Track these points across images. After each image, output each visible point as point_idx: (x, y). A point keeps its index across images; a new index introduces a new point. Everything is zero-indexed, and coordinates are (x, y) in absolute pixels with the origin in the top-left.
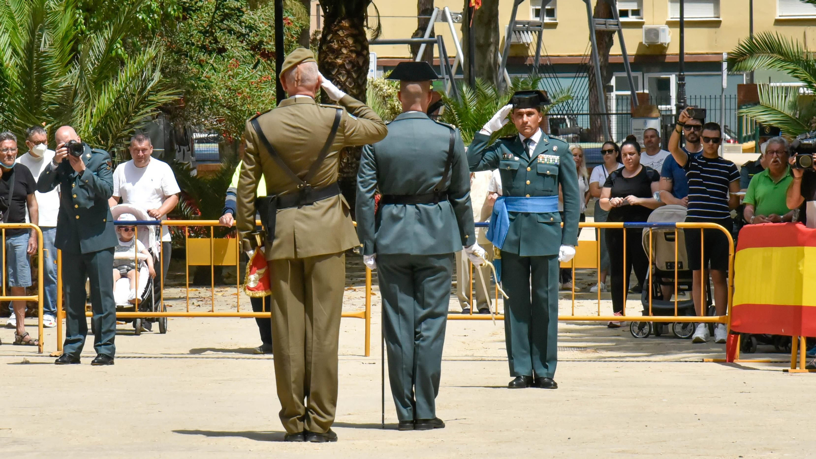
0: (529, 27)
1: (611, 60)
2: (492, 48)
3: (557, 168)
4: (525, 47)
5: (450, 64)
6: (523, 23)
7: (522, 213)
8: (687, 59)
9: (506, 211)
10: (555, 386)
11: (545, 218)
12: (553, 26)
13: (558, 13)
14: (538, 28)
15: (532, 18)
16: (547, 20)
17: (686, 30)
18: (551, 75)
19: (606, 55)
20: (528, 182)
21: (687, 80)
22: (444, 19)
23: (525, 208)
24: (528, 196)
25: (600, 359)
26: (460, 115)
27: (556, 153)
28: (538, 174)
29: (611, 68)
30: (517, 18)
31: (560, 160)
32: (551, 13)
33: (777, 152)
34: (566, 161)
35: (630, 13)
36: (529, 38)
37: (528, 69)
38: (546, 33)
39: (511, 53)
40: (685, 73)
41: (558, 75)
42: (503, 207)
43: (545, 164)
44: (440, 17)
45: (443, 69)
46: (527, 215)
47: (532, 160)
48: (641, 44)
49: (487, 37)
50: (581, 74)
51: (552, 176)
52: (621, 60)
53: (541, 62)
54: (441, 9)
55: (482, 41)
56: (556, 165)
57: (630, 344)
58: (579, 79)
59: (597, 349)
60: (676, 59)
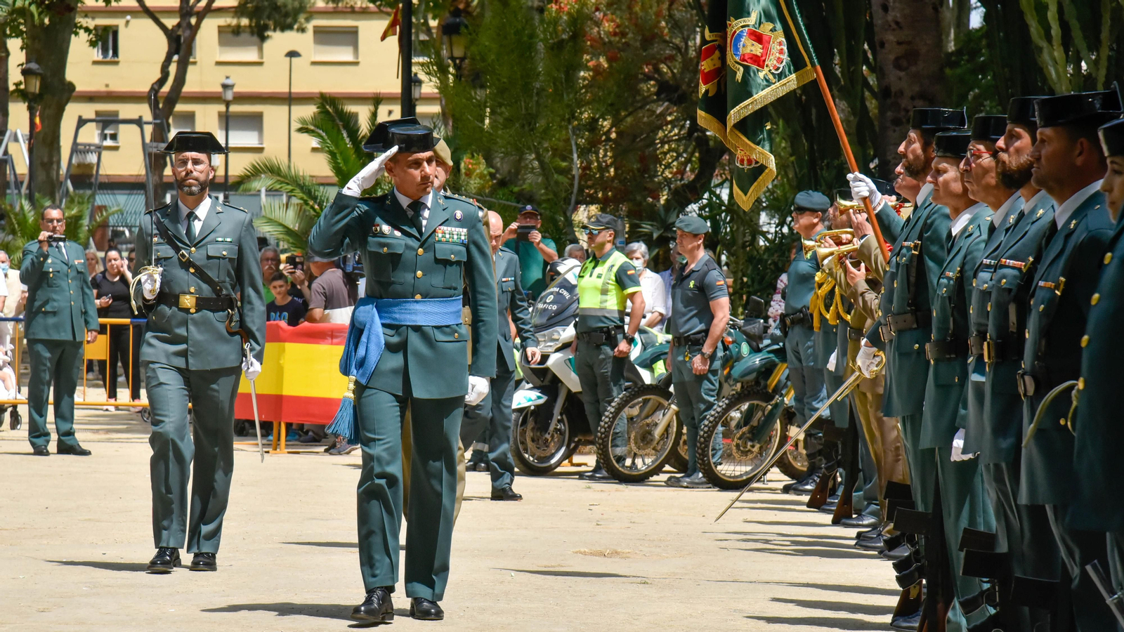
0: (87, 149)
1: (165, 180)
2: (55, 166)
3: (464, 250)
4: (90, 166)
5: (19, 180)
6: (85, 145)
7: (408, 326)
8: (229, 180)
11: (445, 334)
12: (116, 148)
13: (120, 137)
14: (99, 149)
15: (96, 140)
16: (108, 143)
17: (231, 155)
18: (109, 192)
19: (161, 176)
20: (420, 274)
21: (231, 198)
22: (16, 140)
23: (413, 317)
24: (418, 297)
25: (110, 441)
26: (19, 224)
27: (461, 223)
28: (437, 260)
29: (164, 187)
30: (79, 140)
31: (469, 235)
32: (114, 137)
36: (92, 158)
37: (90, 186)
38: (105, 154)
39: (73, 171)
40: (231, 193)
41: (116, 192)
43: (447, 242)
44: (12, 138)
45: (12, 185)
46: (417, 329)
47: (425, 236)
49: (51, 156)
50: (135, 192)
51: (458, 263)
53: (101, 180)
54: (14, 131)
55: (46, 160)
56: (463, 244)
57: (139, 427)
58: (133, 196)
59: (108, 431)
60: (222, 180)
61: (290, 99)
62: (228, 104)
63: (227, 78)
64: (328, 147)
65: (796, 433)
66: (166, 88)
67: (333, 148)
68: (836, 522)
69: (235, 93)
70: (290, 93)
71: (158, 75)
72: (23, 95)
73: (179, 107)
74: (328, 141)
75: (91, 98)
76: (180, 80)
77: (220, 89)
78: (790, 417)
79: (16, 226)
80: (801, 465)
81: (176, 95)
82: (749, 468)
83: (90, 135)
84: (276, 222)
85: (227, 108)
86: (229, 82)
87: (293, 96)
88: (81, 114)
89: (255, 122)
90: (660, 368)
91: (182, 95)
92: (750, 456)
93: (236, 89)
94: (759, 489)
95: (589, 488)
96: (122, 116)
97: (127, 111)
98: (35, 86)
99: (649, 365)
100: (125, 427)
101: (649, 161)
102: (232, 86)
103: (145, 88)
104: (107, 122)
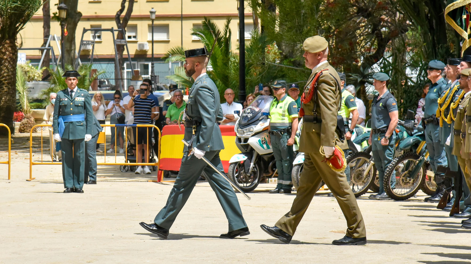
0: (88, 43)
1: (124, 57)
2: (73, 52)
3: (83, 103)
4: (88, 51)
5: (56, 58)
6: (87, 41)
7: (70, 122)
8: (155, 56)
9: (63, 122)
10: (83, 192)
11: (78, 123)
12: (100, 42)
13: (102, 37)
14: (93, 43)
15: (91, 39)
16: (97, 40)
17: (154, 44)
18: (98, 62)
19: (121, 55)
20: (71, 109)
21: (155, 65)
22: (54, 39)
23: (71, 120)
24: (72, 115)
25: (107, 181)
26: (57, 79)
27: (83, 97)
28: (76, 106)
29: (123, 60)
30: (84, 39)
31: (85, 99)
32: (99, 37)
33: (178, 96)
34: (87, 100)
35: (132, 37)
36: (90, 47)
37: (89, 60)
38: (96, 45)
39: (81, 53)
40: (154, 62)
41: (101, 63)
42: (61, 120)
43: (79, 101)
44: (52, 38)
45: (53, 60)
46: (72, 123)
47: (73, 100)
48: (137, 50)
49: (71, 47)
50: (110, 62)
51: (81, 106)
52: (127, 57)
53: (94, 57)
54: (53, 35)
55: (68, 49)
56: (83, 102)
57: (119, 174)
58: (110, 64)
59: (105, 176)
60: (151, 56)
61: (182, 18)
62: (153, 20)
63: (153, 8)
64: (205, 42)
65: (431, 173)
66: (124, 14)
67: (208, 42)
68: (451, 215)
69: (156, 15)
70: (182, 14)
71: (120, 8)
72: (57, 18)
73: (130, 22)
74: (206, 39)
75: (88, 19)
76: (130, 10)
77: (149, 14)
78: (427, 166)
79: (56, 80)
80: (432, 188)
81: (128, 17)
82: (408, 190)
83: (89, 36)
84: (181, 77)
85: (153, 22)
86: (153, 10)
87: (183, 16)
88: (85, 27)
89: (165, 29)
90: (365, 144)
91: (131, 17)
92: (409, 185)
93: (157, 14)
94: (413, 200)
95: (333, 200)
96: (103, 28)
97: (105, 25)
98: (64, 14)
99: (360, 143)
100: (113, 174)
101: (353, 44)
102: (154, 12)
103: (114, 14)
104: (96, 30)
